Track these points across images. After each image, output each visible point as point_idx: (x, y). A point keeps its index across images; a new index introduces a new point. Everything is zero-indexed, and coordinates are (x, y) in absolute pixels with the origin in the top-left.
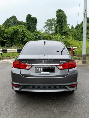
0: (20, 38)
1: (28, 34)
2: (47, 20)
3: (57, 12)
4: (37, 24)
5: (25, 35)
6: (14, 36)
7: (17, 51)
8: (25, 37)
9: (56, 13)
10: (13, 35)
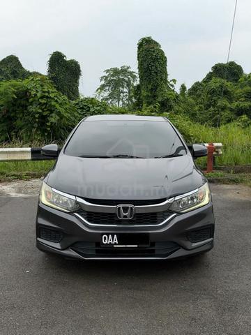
0: (37, 116)
1: (61, 104)
2: (108, 71)
3: (140, 45)
4: (80, 81)
5: (51, 105)
6: (15, 108)
7: (29, 157)
8: (52, 112)
9: (137, 49)
10: (14, 105)
